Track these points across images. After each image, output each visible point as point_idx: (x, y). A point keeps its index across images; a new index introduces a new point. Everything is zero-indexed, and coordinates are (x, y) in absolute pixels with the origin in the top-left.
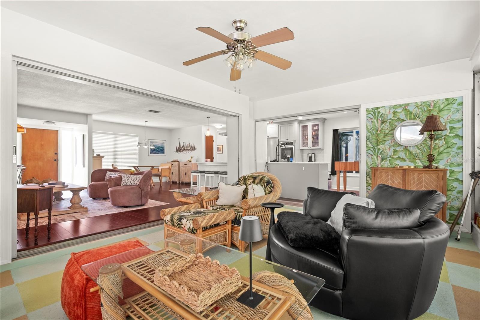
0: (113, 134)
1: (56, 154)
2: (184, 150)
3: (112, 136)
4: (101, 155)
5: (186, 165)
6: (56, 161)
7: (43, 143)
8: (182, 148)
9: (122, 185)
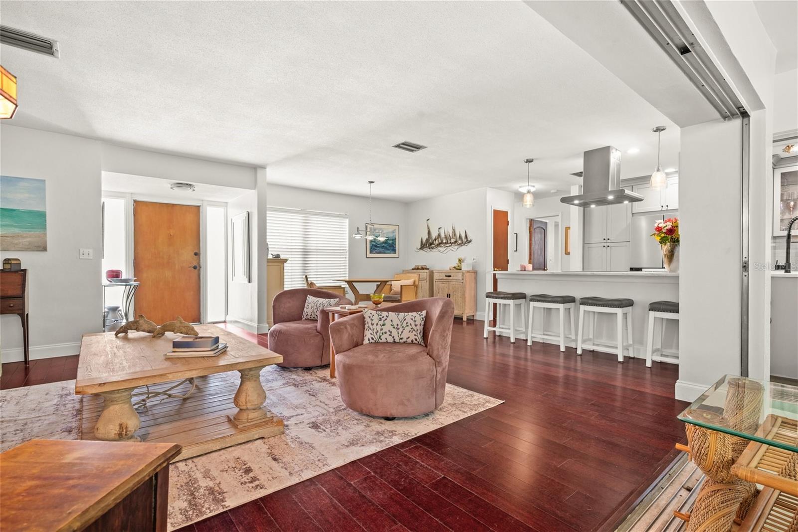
0: (303, 212)
1: (196, 254)
2: (440, 244)
3: (299, 217)
4: (282, 257)
5: (450, 276)
6: (196, 270)
7: (172, 232)
8: (435, 240)
9: (366, 342)
